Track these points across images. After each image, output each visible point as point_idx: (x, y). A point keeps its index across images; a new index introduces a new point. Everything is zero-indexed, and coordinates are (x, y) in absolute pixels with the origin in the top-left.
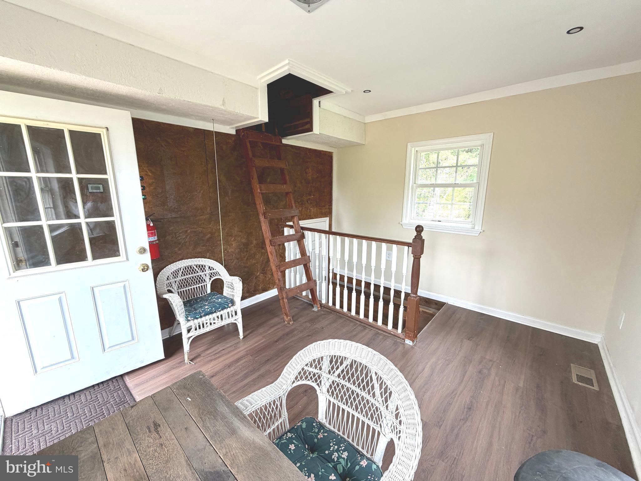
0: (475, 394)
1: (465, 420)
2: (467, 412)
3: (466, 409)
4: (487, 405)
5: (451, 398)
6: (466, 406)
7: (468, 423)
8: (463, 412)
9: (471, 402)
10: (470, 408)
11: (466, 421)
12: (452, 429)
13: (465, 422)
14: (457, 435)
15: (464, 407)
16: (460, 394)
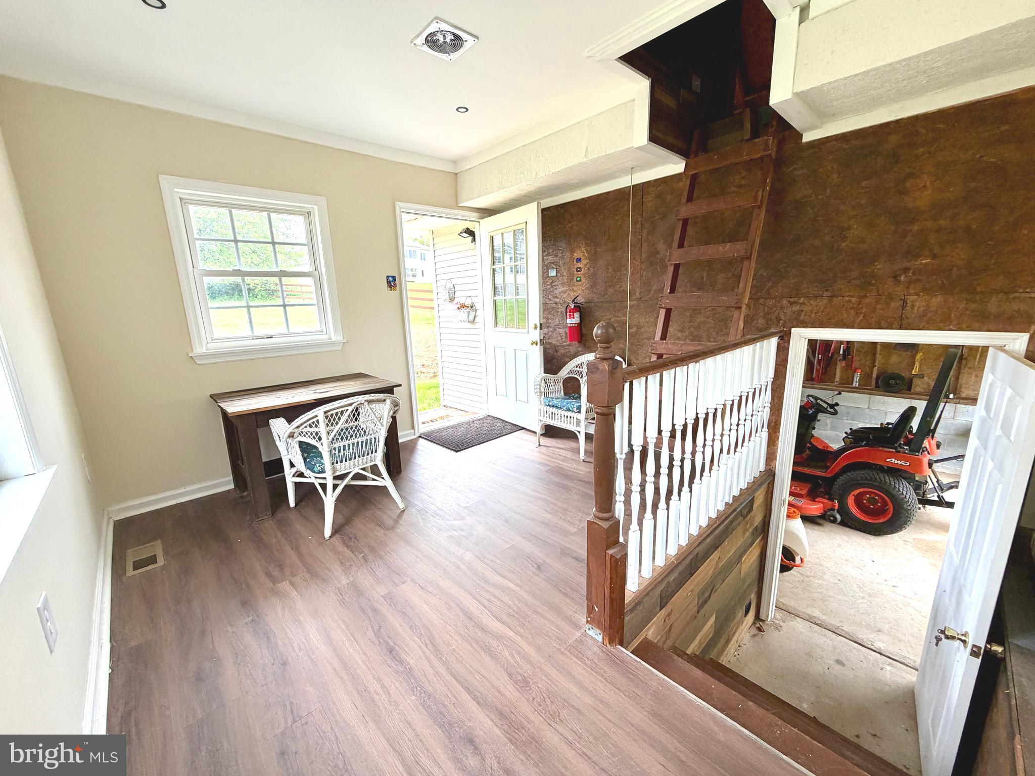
0: (413, 681)
1: (377, 633)
2: (387, 643)
3: (393, 644)
4: (383, 687)
5: (421, 635)
6: (398, 648)
7: (370, 634)
8: (389, 637)
9: (401, 662)
10: (391, 652)
11: (375, 634)
12: (375, 610)
13: (374, 631)
14: (363, 611)
15: (397, 645)
16: (424, 652)
